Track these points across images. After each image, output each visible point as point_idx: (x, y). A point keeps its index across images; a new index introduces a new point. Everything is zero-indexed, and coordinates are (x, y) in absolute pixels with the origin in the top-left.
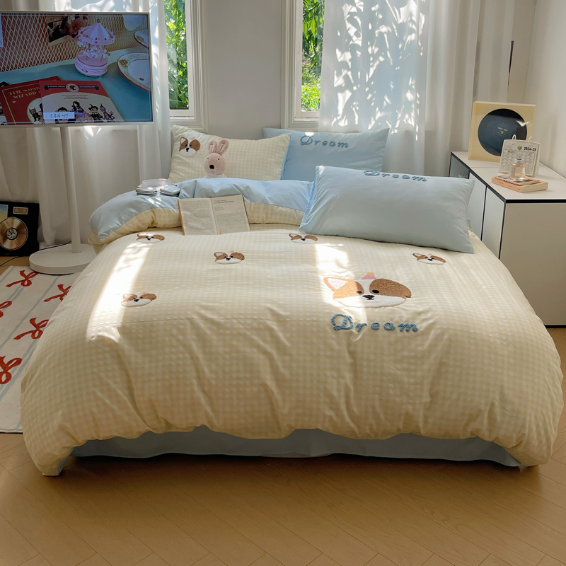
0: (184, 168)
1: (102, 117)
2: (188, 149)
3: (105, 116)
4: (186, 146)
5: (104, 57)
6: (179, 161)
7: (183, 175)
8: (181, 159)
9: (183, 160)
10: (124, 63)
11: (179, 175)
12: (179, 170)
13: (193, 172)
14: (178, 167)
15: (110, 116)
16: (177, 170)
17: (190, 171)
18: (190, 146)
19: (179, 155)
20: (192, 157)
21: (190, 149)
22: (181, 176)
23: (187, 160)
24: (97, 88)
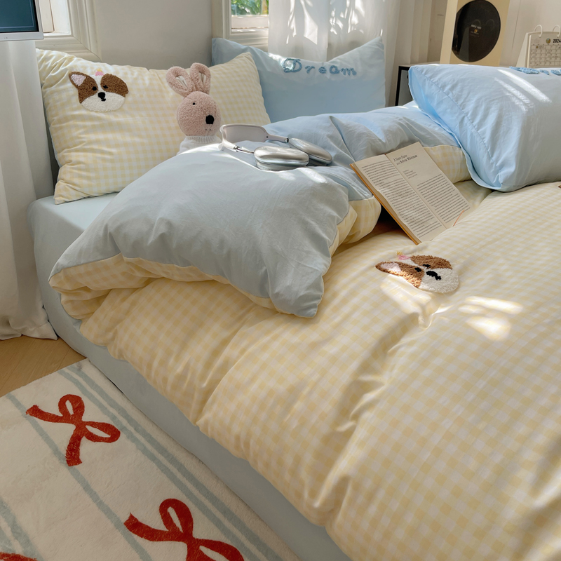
0: (110, 136)
2: (102, 96)
4: (95, 89)
6: (88, 123)
7: (114, 150)
8: (91, 118)
9: (99, 119)
11: (103, 152)
12: (98, 142)
13: (137, 140)
14: (92, 137)
16: (90, 143)
17: (128, 139)
18: (105, 87)
19: (83, 112)
20: (120, 110)
21: (108, 95)
22: (110, 153)
23: (112, 118)
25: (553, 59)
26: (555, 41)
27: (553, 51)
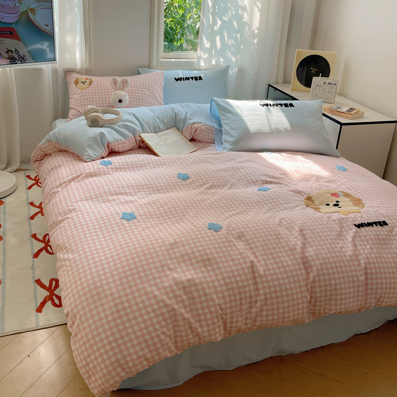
1: (16, 59)
3: (19, 58)
5: (17, 5)
10: (33, 11)
15: (23, 58)
24: (11, 33)
25: (327, 94)
26: (329, 84)
27: (327, 89)
